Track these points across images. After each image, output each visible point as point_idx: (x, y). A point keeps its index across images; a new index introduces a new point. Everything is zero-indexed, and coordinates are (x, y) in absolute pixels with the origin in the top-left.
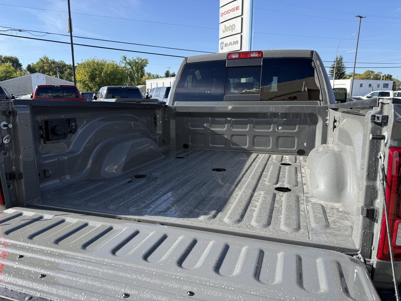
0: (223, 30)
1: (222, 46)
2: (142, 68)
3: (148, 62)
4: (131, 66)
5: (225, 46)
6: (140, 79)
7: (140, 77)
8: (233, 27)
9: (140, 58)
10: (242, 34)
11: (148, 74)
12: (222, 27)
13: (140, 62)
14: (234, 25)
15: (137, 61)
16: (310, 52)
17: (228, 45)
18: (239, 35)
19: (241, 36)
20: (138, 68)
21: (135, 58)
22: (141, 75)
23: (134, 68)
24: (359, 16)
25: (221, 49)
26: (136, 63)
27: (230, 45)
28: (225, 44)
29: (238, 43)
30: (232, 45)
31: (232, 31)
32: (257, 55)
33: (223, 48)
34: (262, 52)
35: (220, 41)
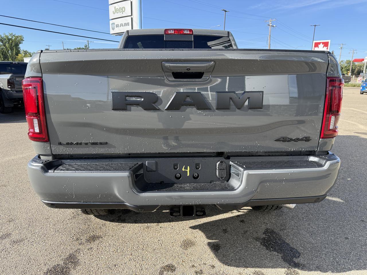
0: (113, 11)
1: (113, 27)
2: (17, 45)
3: (23, 39)
4: (2, 42)
5: (116, 27)
6: (16, 57)
7: (15, 55)
8: (123, 9)
9: (13, 35)
10: (132, 17)
11: (24, 51)
12: (111, 8)
13: (13, 39)
14: (124, 7)
15: (10, 37)
16: (227, 32)
17: (119, 26)
18: (130, 18)
19: (132, 18)
20: (11, 44)
21: (7, 34)
22: (16, 53)
23: (7, 45)
24: (224, 10)
25: (112, 29)
26: (9, 40)
27: (122, 26)
28: (116, 25)
29: (129, 25)
30: (123, 26)
31: (123, 13)
32: (189, 32)
33: (114, 28)
34: (192, 30)
35: (111, 22)
